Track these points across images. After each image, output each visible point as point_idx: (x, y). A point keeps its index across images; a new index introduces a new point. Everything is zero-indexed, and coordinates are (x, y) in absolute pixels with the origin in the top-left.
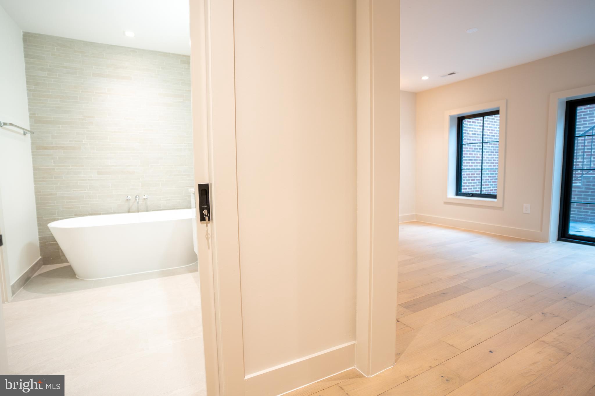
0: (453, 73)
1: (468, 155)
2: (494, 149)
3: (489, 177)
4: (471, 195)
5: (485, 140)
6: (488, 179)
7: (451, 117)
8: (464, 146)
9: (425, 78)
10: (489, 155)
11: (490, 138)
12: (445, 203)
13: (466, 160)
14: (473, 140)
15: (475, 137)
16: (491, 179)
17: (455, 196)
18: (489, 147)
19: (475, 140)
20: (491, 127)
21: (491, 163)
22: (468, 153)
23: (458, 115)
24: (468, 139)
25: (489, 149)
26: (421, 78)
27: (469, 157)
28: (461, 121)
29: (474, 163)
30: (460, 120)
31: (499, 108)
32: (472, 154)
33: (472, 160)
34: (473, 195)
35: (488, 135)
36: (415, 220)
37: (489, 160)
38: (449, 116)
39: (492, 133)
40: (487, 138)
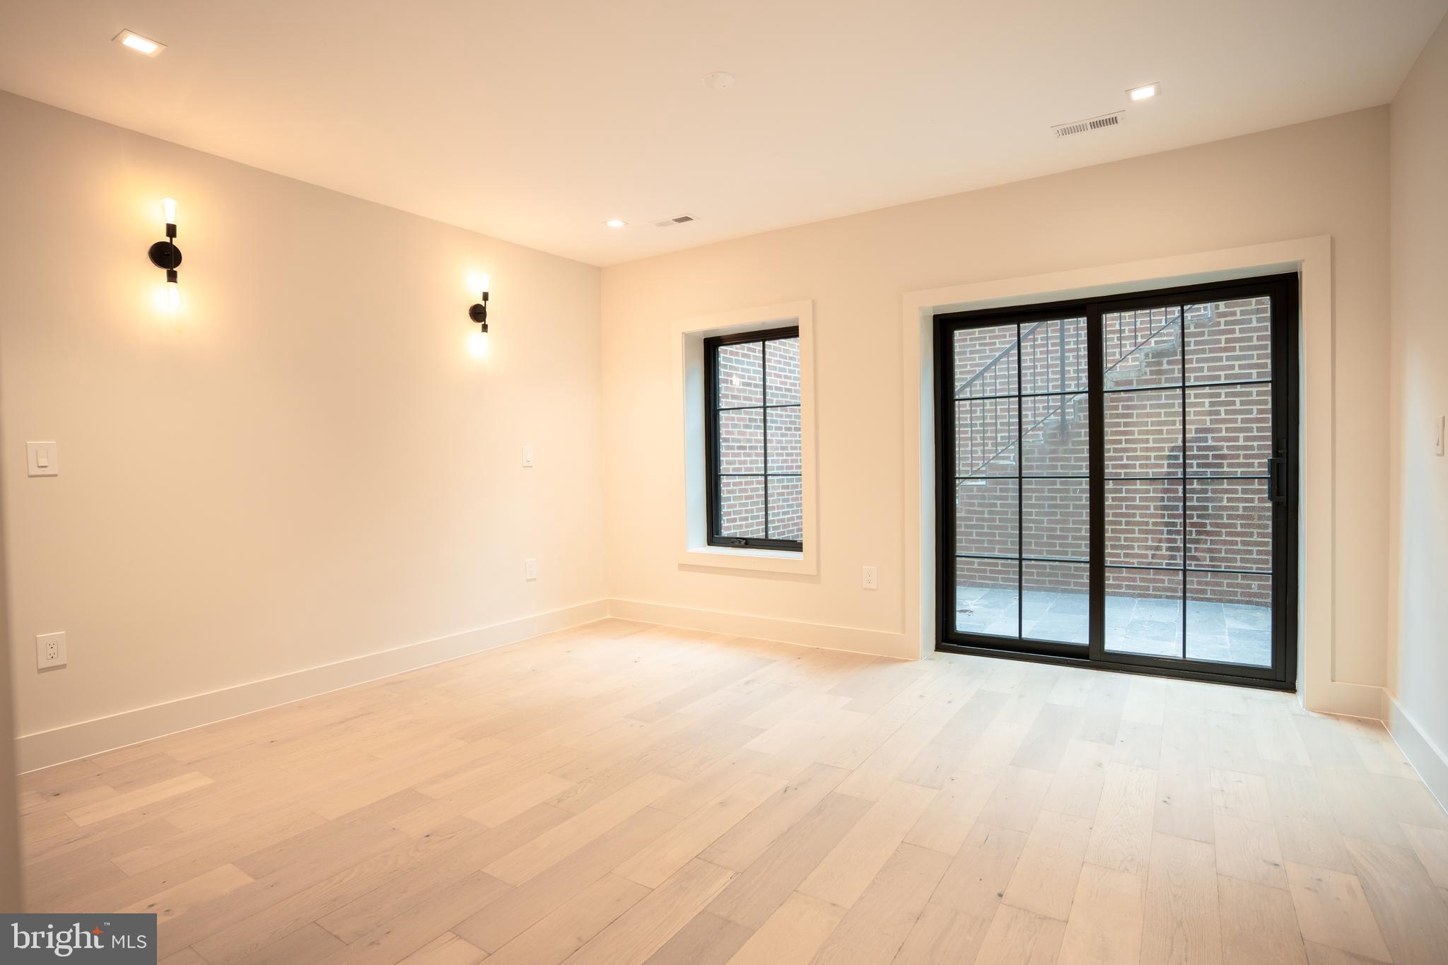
0: (687, 219)
1: (736, 437)
2: (791, 422)
3: (783, 487)
4: (743, 542)
5: (772, 401)
6: (783, 494)
7: (688, 337)
8: (722, 414)
9: (616, 224)
10: (782, 435)
11: (783, 396)
12: (683, 567)
13: (732, 448)
14: (746, 398)
15: (751, 392)
16: (789, 494)
17: (704, 546)
18: (781, 416)
19: (750, 399)
20: (784, 370)
21: (787, 455)
22: (736, 430)
23: (705, 332)
24: (734, 397)
25: (782, 422)
26: (605, 222)
27: (739, 441)
28: (712, 349)
29: (749, 455)
30: (712, 346)
31: (797, 319)
32: (744, 434)
33: (744, 448)
34: (748, 543)
35: (777, 388)
36: (609, 616)
37: (783, 448)
38: (683, 333)
39: (785, 383)
40: (776, 396)
